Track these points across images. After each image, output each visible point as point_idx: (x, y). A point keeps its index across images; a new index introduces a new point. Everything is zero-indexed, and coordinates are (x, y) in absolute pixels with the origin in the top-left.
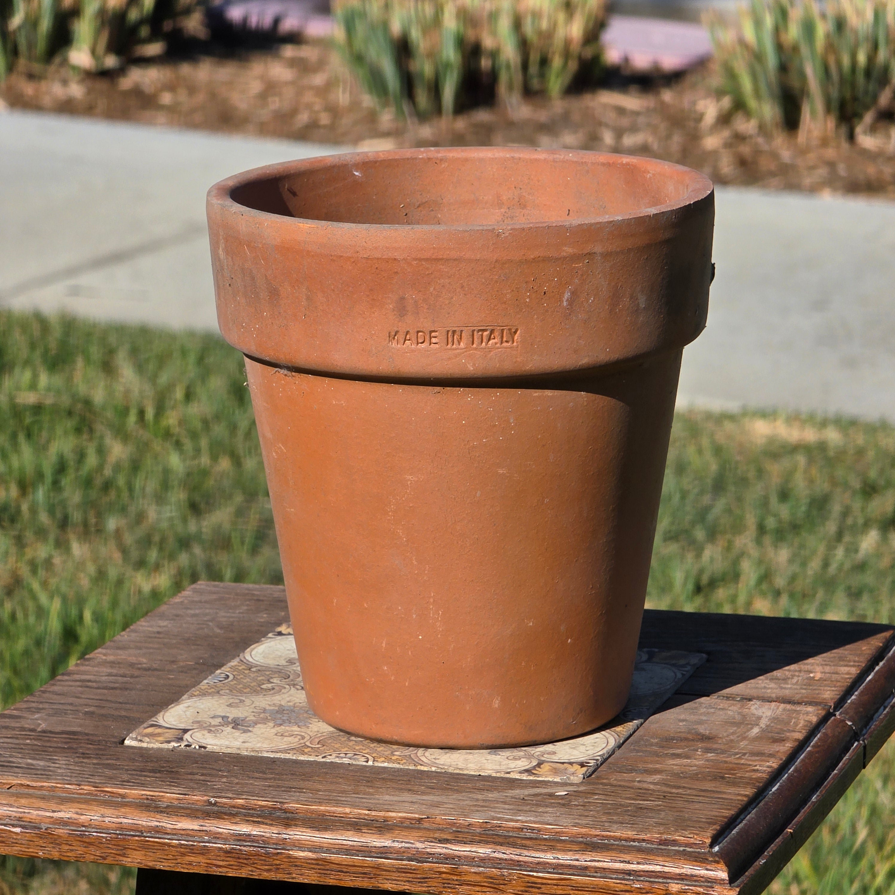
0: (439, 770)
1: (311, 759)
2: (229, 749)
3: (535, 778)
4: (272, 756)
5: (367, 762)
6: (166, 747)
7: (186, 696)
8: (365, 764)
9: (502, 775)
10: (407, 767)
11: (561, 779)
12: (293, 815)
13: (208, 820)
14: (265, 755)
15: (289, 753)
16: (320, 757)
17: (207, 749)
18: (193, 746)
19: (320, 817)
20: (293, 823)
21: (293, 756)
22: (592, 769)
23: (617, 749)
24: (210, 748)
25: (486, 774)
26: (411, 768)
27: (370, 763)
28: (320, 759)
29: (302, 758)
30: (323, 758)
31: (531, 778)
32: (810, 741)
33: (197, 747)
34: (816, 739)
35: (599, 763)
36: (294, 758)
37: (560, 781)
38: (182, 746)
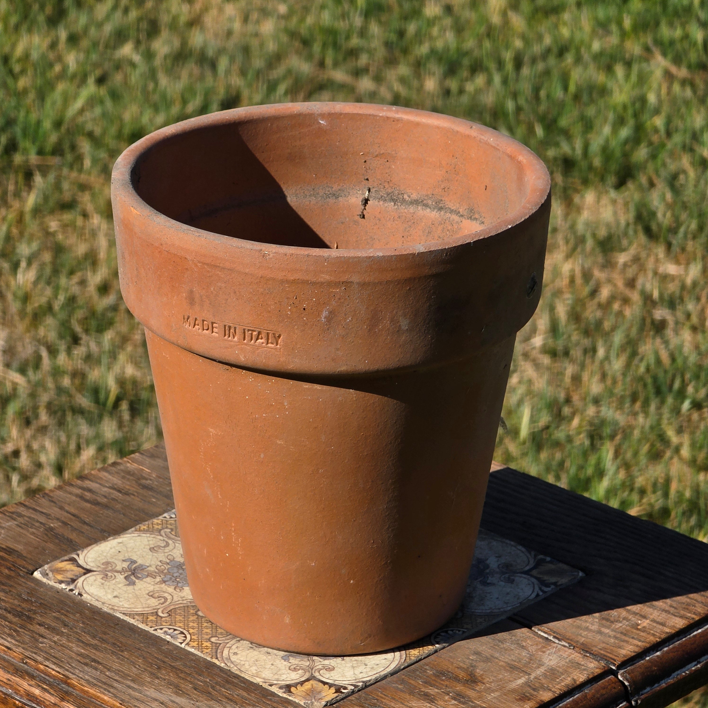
0: (225, 667)
1: (147, 628)
2: (97, 602)
3: (286, 697)
4: (122, 618)
5: (181, 643)
6: (57, 587)
7: (133, 529)
8: (179, 645)
9: (266, 686)
10: (205, 657)
11: (305, 703)
12: (72, 690)
13: (15, 676)
14: (117, 615)
15: (134, 619)
16: (153, 629)
17: (82, 597)
18: (74, 592)
19: (89, 698)
20: (67, 698)
21: (135, 622)
22: (343, 696)
23: (390, 675)
24: (85, 597)
25: (255, 682)
26: (208, 659)
27: (183, 646)
28: (151, 630)
29: (142, 626)
30: (154, 630)
31: (285, 696)
32: (560, 702)
33: (77, 594)
34: (571, 699)
35: (356, 689)
36: (135, 624)
37: (303, 704)
38: (67, 590)
